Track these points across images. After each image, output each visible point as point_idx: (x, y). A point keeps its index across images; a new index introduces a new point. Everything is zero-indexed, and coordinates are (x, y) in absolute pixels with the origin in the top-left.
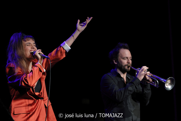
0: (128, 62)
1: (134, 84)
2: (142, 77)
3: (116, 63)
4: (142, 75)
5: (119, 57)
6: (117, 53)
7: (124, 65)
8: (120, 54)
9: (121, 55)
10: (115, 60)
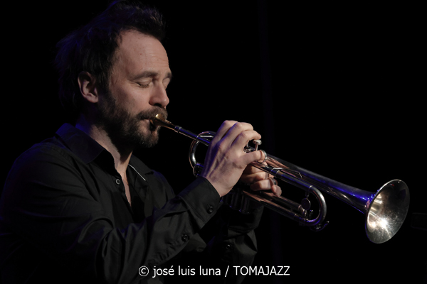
0: (157, 100)
1: (185, 205)
2: (235, 176)
3: (93, 99)
4: (234, 165)
5: (116, 72)
6: (105, 49)
7: (134, 111)
8: (118, 53)
9: (126, 61)
10: (88, 79)
